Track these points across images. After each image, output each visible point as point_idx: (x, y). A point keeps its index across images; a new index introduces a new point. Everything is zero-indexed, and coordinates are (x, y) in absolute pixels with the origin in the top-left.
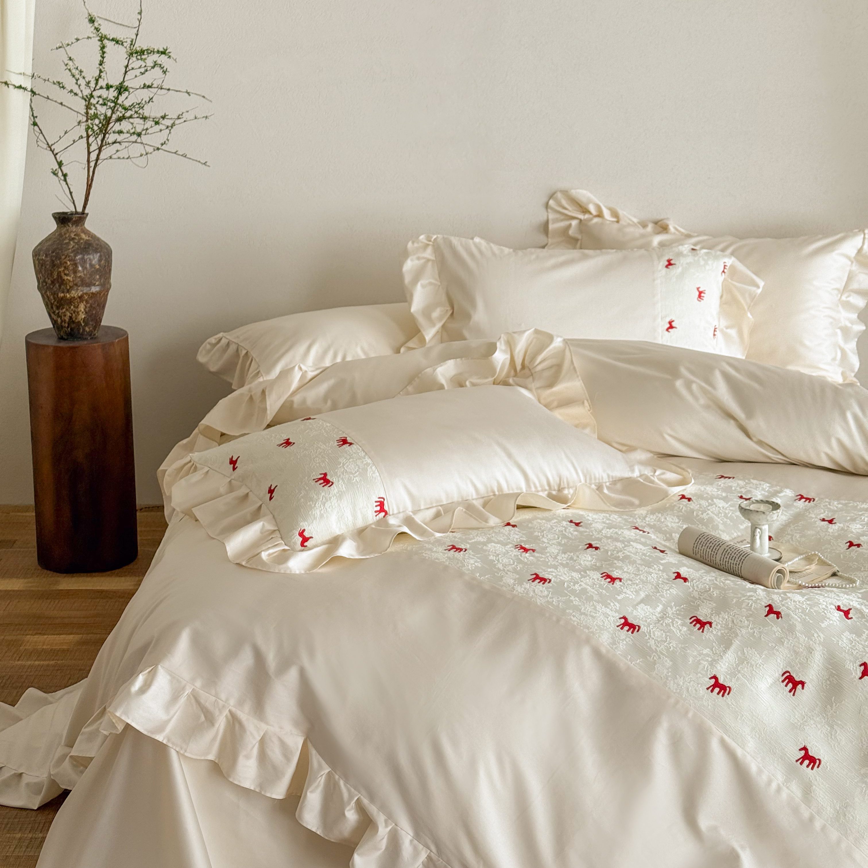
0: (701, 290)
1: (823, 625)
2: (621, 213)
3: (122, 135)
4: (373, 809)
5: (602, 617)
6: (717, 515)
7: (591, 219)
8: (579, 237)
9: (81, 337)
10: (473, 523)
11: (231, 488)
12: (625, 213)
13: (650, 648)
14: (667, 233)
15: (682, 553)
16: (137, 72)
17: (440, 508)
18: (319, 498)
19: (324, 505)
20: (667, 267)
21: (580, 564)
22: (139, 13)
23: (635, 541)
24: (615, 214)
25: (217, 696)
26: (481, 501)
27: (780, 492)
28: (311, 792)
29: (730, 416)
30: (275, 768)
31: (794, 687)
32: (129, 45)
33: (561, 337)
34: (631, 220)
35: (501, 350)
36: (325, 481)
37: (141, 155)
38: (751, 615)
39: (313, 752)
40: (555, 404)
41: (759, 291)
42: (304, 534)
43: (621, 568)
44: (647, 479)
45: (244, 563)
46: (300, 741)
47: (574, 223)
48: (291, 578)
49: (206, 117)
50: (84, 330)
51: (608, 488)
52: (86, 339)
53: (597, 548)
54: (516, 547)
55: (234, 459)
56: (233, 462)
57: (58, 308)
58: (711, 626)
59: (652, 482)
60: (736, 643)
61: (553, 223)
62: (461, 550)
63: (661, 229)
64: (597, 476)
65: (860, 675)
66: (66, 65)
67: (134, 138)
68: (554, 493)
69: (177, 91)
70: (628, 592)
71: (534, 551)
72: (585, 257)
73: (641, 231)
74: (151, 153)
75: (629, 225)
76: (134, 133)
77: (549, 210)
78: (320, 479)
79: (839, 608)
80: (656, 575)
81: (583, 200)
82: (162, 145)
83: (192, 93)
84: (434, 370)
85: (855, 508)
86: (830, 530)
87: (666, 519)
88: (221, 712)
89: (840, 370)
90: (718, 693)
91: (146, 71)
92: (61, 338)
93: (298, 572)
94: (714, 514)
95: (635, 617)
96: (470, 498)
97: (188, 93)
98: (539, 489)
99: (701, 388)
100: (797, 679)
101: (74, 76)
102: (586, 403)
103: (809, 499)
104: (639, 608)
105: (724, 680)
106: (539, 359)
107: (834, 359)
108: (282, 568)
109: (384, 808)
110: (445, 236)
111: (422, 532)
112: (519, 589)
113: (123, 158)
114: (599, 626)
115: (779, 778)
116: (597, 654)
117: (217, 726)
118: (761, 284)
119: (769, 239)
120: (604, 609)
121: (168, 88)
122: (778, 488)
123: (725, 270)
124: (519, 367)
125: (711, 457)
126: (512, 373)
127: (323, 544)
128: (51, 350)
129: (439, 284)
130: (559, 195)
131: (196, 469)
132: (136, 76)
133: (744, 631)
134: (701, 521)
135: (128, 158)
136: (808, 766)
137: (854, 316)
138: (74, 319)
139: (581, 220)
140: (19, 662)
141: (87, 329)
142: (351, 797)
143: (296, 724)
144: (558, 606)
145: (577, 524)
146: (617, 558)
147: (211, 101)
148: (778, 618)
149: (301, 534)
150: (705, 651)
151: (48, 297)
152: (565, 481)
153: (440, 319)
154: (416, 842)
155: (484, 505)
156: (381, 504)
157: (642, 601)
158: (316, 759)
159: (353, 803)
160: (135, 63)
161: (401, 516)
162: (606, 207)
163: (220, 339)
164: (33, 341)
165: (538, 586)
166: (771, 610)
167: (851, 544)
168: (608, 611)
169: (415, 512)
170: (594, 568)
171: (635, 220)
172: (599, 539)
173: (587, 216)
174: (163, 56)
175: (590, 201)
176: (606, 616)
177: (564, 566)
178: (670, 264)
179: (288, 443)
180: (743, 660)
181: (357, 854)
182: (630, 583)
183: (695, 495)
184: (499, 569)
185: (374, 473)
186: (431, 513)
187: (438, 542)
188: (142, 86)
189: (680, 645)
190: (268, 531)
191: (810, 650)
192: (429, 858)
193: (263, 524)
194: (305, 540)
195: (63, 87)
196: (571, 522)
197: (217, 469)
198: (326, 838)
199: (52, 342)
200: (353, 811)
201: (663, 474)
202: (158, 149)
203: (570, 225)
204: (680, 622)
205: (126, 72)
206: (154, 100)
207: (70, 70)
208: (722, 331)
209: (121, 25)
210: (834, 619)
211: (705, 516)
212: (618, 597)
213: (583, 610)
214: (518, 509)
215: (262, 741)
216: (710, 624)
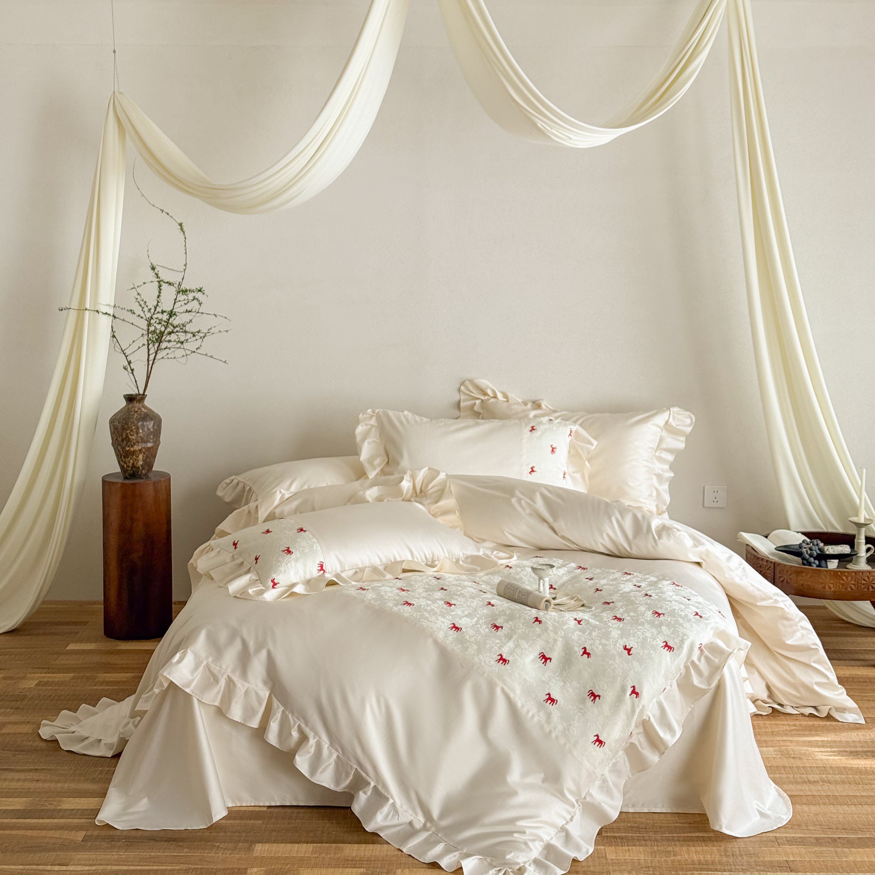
0: (553, 446)
1: (564, 628)
2: (509, 395)
3: (171, 343)
4: (307, 730)
5: (441, 623)
6: (525, 576)
7: (489, 400)
8: (481, 411)
9: (140, 477)
10: (376, 577)
11: (233, 559)
12: (512, 395)
13: (466, 639)
14: (541, 409)
15: (499, 595)
16: (182, 303)
17: (357, 569)
18: (284, 561)
19: (287, 564)
20: (531, 431)
21: (433, 597)
22: (184, 264)
23: (470, 587)
24: (505, 396)
25: (220, 667)
26: (384, 566)
27: (567, 564)
28: (273, 722)
29: (545, 521)
30: (253, 709)
31: (546, 661)
32: (177, 286)
33: (445, 472)
34: (517, 401)
35: (407, 480)
36: (288, 551)
37: (183, 356)
38: (525, 623)
39: (275, 699)
40: (439, 513)
41: (593, 448)
43: (457, 599)
44: (487, 556)
45: (238, 596)
46: (267, 694)
47: (478, 402)
48: (266, 603)
49: (227, 331)
50: (141, 472)
51: (463, 561)
52: (142, 479)
53: (445, 590)
54: (398, 589)
55: (236, 542)
56: (235, 544)
57: (125, 457)
58: (502, 629)
59: (490, 557)
60: (515, 637)
61: (463, 402)
62: (365, 589)
63: (537, 406)
64: (456, 554)
65: (582, 654)
66: (137, 299)
67: (179, 345)
68: (429, 563)
69: (208, 314)
70: (458, 611)
71: (408, 591)
72: (477, 424)
73: (524, 407)
74: (189, 355)
75: (515, 403)
76: (179, 341)
77: (461, 393)
78: (285, 550)
79: (576, 619)
80: (476, 603)
81: (483, 386)
82: (197, 349)
83: (218, 316)
84: (364, 493)
85: (608, 572)
86: (589, 583)
87: (495, 578)
88: (222, 676)
89: (655, 504)
90: (502, 664)
91: (188, 302)
92: (126, 478)
93: (269, 600)
95: (460, 624)
96: (376, 564)
97: (216, 316)
98: (420, 561)
99: (528, 503)
100: (547, 657)
101: (141, 306)
102: (457, 513)
103: (584, 569)
104: (463, 619)
106: (431, 486)
107: (651, 495)
108: (260, 598)
109: (313, 729)
110: (385, 410)
111: (345, 581)
112: (395, 609)
113: (171, 358)
114: (438, 628)
115: (534, 710)
116: (436, 642)
117: (220, 683)
118: (595, 443)
119: (607, 414)
120: (442, 619)
121: (202, 312)
122: (568, 562)
123: (572, 434)
124: (418, 491)
125: (535, 547)
126: (415, 495)
127: (285, 586)
128: (119, 485)
129: (379, 441)
130: (467, 383)
131: (212, 550)
132: (181, 306)
133: (520, 631)
134: (515, 579)
135: (174, 358)
136: (550, 704)
137: (667, 467)
138: (135, 464)
139: (482, 400)
140: (95, 688)
141: (144, 472)
142: (295, 723)
143: (265, 683)
144: (416, 617)
145: (438, 579)
146: (456, 595)
147: (230, 321)
148: (540, 623)
149: (273, 581)
150: (497, 641)
151: (118, 450)
152: (436, 556)
153: (379, 465)
154: (330, 748)
155: (385, 569)
156: (322, 566)
157: (466, 616)
158: (276, 703)
159: (296, 727)
160: (181, 297)
161: (333, 573)
162: (499, 391)
163: (233, 480)
164: (106, 479)
165: (407, 608)
166: (537, 620)
167: (597, 590)
168: (444, 620)
169: (342, 572)
170: (441, 599)
171: (520, 401)
172: (449, 586)
173: (486, 398)
174: (200, 292)
175: (488, 387)
176: (443, 622)
177: (424, 598)
178: (533, 429)
179: (268, 531)
180: (517, 646)
181: (299, 756)
182: (460, 607)
183: (514, 565)
184: (386, 599)
185: (318, 547)
186: (353, 571)
187: (353, 586)
188: (185, 311)
189: (483, 638)
190: (253, 580)
191: (555, 641)
192: (338, 757)
193: (251, 577)
194: (275, 584)
195: (134, 313)
196: (435, 577)
197: (225, 549)
198: (280, 749)
199: (120, 480)
200: (296, 732)
201: (498, 553)
202: (194, 352)
203: (475, 403)
204: (485, 626)
205: (175, 303)
206: (193, 321)
207: (139, 302)
208: (570, 475)
209: (172, 270)
210: (571, 624)
211: (518, 577)
212: (452, 614)
213: (430, 619)
214: (405, 571)
215: (246, 693)
216: (502, 627)
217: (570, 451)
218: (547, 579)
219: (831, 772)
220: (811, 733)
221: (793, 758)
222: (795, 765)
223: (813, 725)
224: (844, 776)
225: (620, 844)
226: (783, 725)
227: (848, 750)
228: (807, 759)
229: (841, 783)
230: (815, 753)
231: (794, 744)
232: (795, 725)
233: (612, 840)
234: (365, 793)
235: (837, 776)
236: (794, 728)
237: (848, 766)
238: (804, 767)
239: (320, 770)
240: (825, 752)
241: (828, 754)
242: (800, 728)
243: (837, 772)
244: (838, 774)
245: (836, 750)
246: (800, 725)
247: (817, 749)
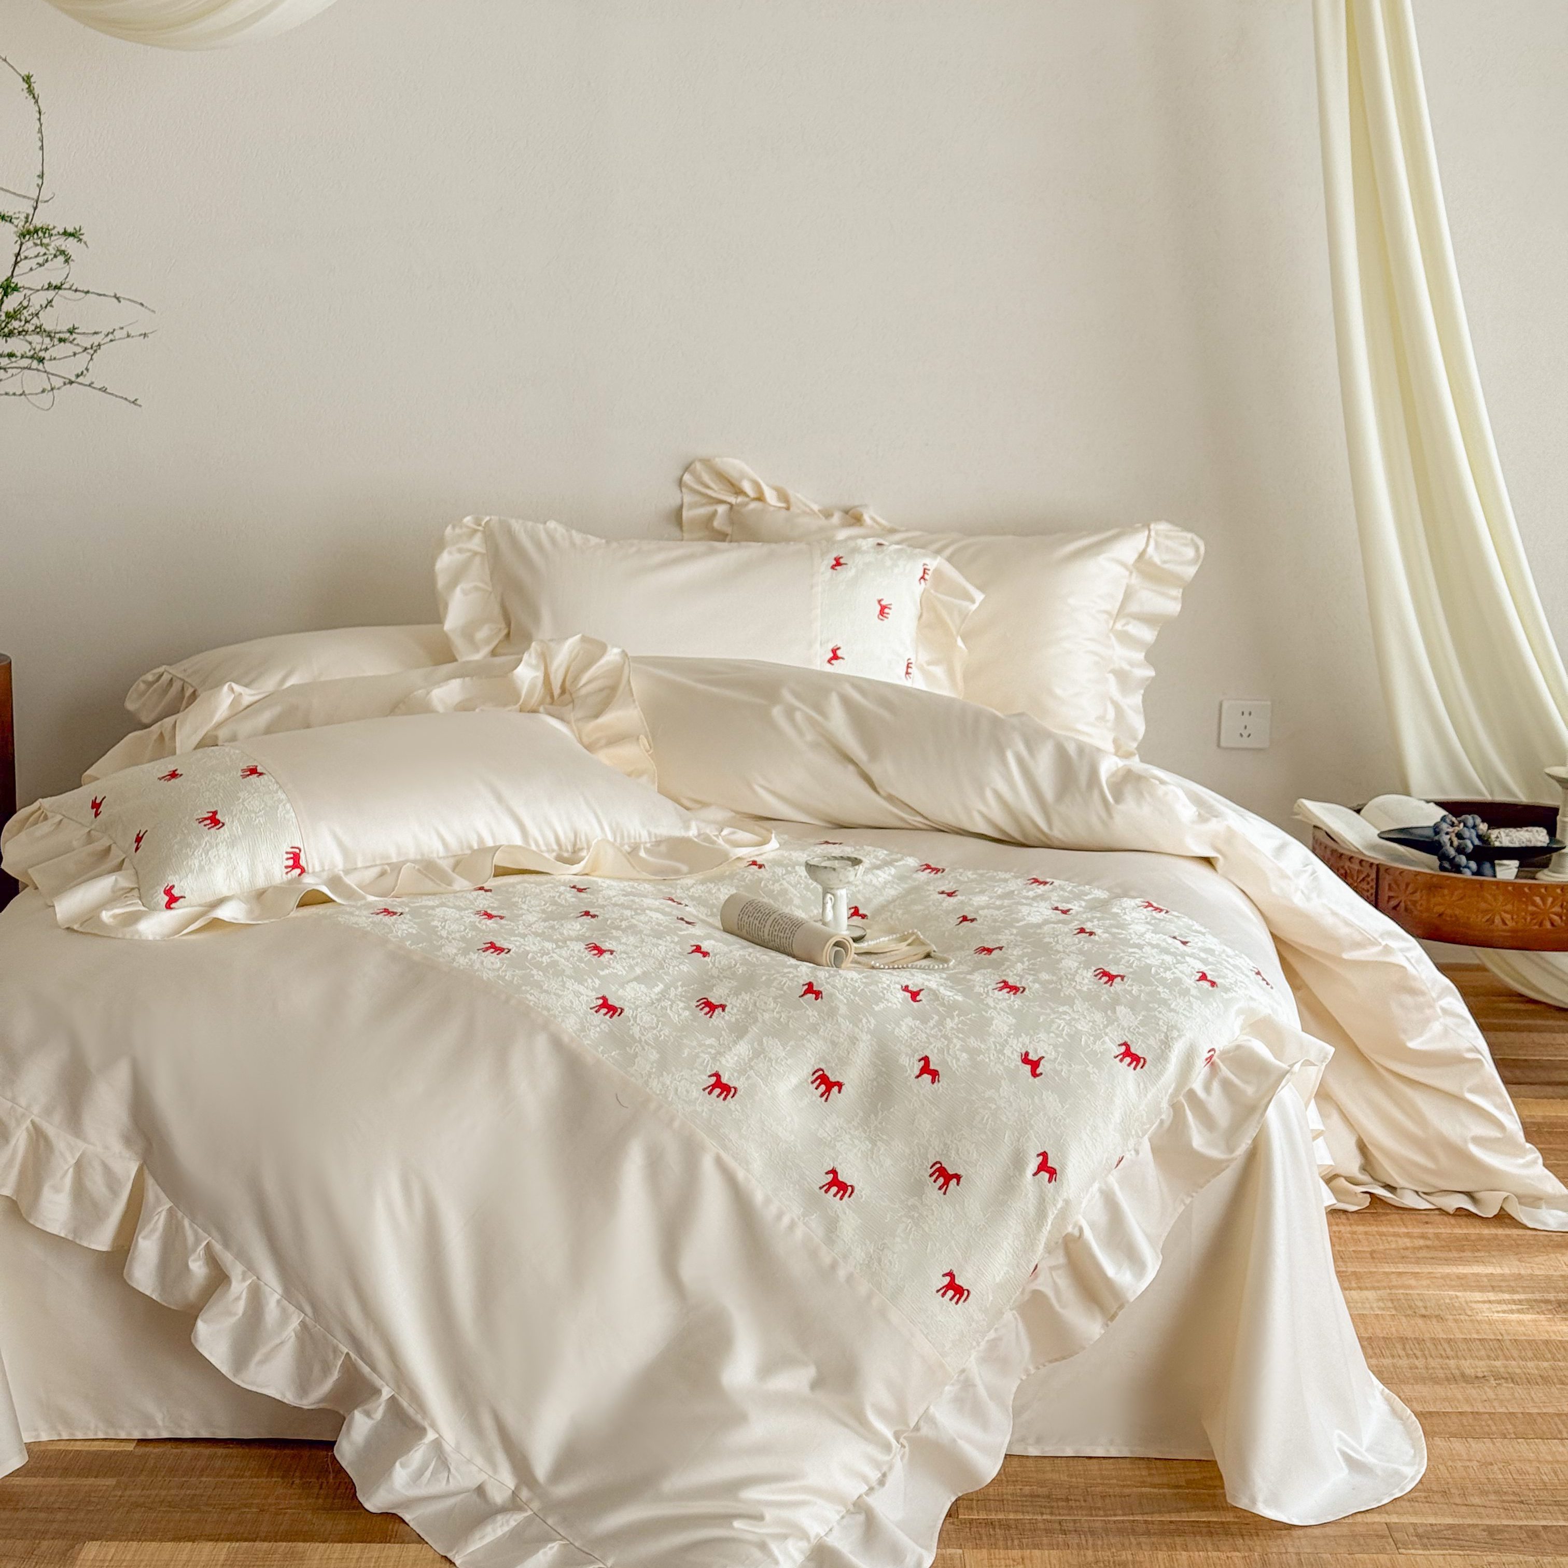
0: (883, 603)
1: (877, 1008)
2: (792, 493)
3: (13, 359)
4: (227, 1258)
5: (571, 996)
6: (794, 886)
7: (747, 504)
8: (726, 527)
10: (430, 886)
11: (90, 838)
12: (799, 495)
13: (632, 1036)
14: (861, 525)
15: (726, 930)
16: (33, 263)
17: (387, 867)
18: (200, 845)
19: (207, 854)
20: (833, 567)
21: (561, 934)
22: (39, 176)
23: (657, 910)
24: (783, 496)
25: (13, 1100)
26: (452, 861)
27: (897, 861)
28: (144, 1238)
29: (849, 759)
30: (96, 1206)
32: (23, 223)
33: (619, 647)
34: (808, 507)
35: (529, 665)
36: (214, 821)
37: (43, 391)
38: (781, 996)
39: (150, 1182)
40: (603, 742)
41: (974, 607)
42: (173, 891)
43: (617, 939)
44: (707, 839)
45: (75, 927)
46: (133, 1168)
47: (721, 509)
48: (142, 946)
49: (145, 335)
51: (647, 851)
53: (594, 916)
54: (478, 913)
55: (98, 801)
56: (96, 805)
58: (723, 1010)
59: (713, 842)
60: (754, 1030)
61: (689, 509)
62: (395, 913)
63: (853, 521)
64: (632, 832)
67: (35, 364)
68: (566, 855)
69: (100, 295)
70: (618, 967)
71: (501, 918)
73: (823, 522)
74: (59, 389)
75: (804, 513)
76: (32, 357)
77: (684, 490)
78: (206, 819)
79: (906, 989)
80: (664, 948)
81: (734, 474)
82: (78, 376)
83: (124, 299)
84: (428, 693)
85: (992, 879)
86: (945, 904)
87: (719, 889)
88: (18, 1124)
89: (1110, 736)
90: (718, 1096)
91: (47, 261)
93: (150, 938)
94: (791, 884)
95: (620, 998)
96: (435, 855)
97: (118, 299)
98: (544, 848)
99: (809, 718)
102: (643, 740)
103: (937, 870)
104: (628, 988)
105: (729, 1079)
106: (584, 679)
107: (1102, 718)
108: (128, 932)
109: (243, 1257)
110: (502, 518)
111: (349, 893)
112: (462, 961)
113: (14, 394)
114: (563, 1008)
115: (794, 1211)
116: (557, 1043)
117: (13, 1142)
118: (979, 597)
119: (1010, 537)
120: (577, 987)
121: (86, 290)
122: (899, 855)
123: (926, 577)
124: (557, 691)
126: (548, 699)
127: (200, 905)
129: (490, 589)
130: (698, 466)
131: (46, 818)
132: (31, 269)
133: (767, 1016)
134: (770, 894)
135: (21, 395)
136: (835, 1195)
137: (1140, 656)
139: (731, 505)
142: (198, 1241)
143: (128, 1141)
144: (512, 982)
145: (580, 890)
146: (618, 928)
147: (153, 311)
148: (816, 999)
149: (168, 892)
150: (708, 1042)
152: (583, 838)
154: (285, 1302)
155: (455, 867)
156: (296, 858)
157: (637, 979)
158: (152, 1189)
159: (201, 1249)
160: (30, 248)
161: (325, 875)
162: (768, 485)
163: (162, 675)
165: (491, 958)
166: (810, 989)
167: (965, 919)
168: (582, 989)
169: (347, 872)
170: (578, 939)
171: (816, 508)
172: (603, 907)
173: (740, 499)
174: (71, 239)
175: (743, 476)
176: (578, 994)
177: (536, 934)
178: (838, 563)
179: (174, 775)
180: (759, 1053)
181: (205, 1321)
182: (625, 956)
183: (768, 861)
184: (442, 937)
185: (288, 812)
186: (374, 872)
187: (369, 905)
188: (46, 286)
189: (674, 1034)
190: (123, 889)
191: (854, 1040)
192: (303, 1324)
193: (116, 880)
194: (172, 900)
196: (574, 887)
197: (74, 818)
198: (164, 1303)
200: (200, 1263)
201: (734, 833)
202: (71, 382)
203: (715, 512)
204: (682, 1005)
205: (16, 263)
206: (53, 303)
208: (921, 669)
209: (24, 197)
210: (895, 1000)
211: (777, 887)
212: (602, 973)
213: (545, 987)
214: (501, 872)
215: (79, 1166)
216: (723, 1007)
217: (920, 617)
218: (842, 893)
219: (1515, 1353)
220: (1462, 1254)
221: (1424, 1316)
222: (1427, 1336)
223: (1466, 1238)
224: (1546, 1364)
225: (1001, 1543)
226: (1396, 1235)
227: (1551, 1296)
228: (1456, 1321)
229: (1539, 1380)
230: (1474, 1305)
231: (1425, 1283)
232: (1423, 1236)
233: (983, 1531)
234: (368, 1414)
235: (1530, 1364)
236: (1422, 1242)
237: (1554, 1337)
238: (1449, 1341)
239: (257, 1357)
240: (1499, 1302)
241: (1505, 1307)
242: (1437, 1243)
243: (1530, 1354)
244: (1531, 1359)
245: (1522, 1297)
246: (1437, 1236)
247: (1478, 1296)
